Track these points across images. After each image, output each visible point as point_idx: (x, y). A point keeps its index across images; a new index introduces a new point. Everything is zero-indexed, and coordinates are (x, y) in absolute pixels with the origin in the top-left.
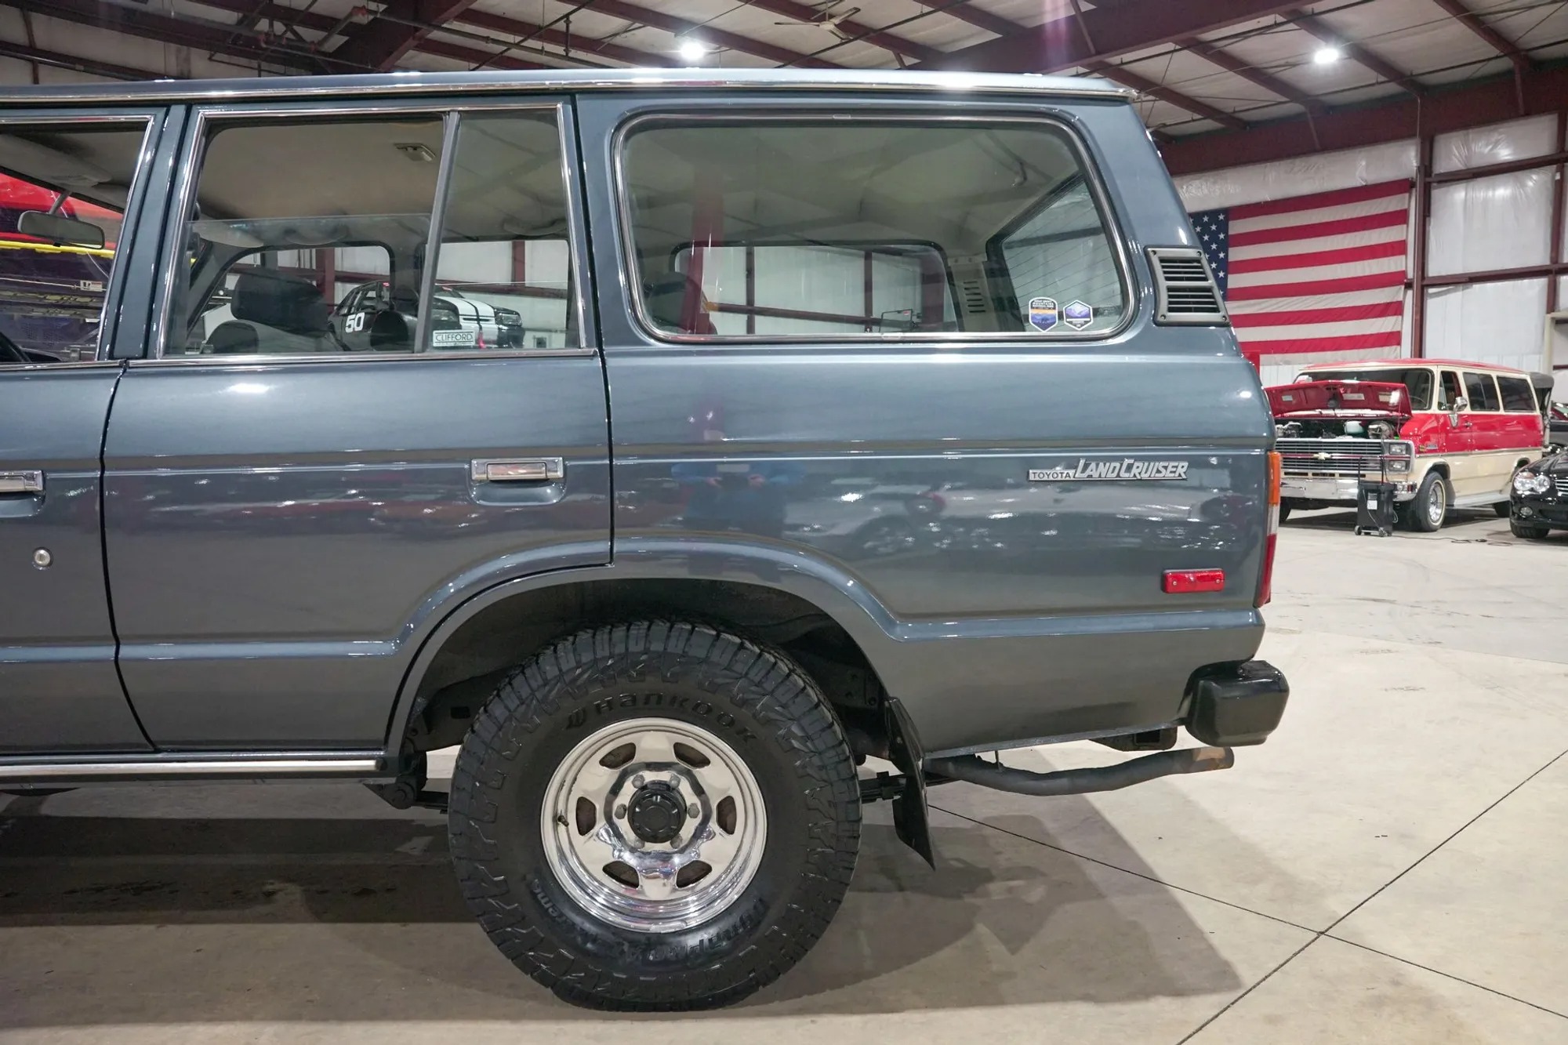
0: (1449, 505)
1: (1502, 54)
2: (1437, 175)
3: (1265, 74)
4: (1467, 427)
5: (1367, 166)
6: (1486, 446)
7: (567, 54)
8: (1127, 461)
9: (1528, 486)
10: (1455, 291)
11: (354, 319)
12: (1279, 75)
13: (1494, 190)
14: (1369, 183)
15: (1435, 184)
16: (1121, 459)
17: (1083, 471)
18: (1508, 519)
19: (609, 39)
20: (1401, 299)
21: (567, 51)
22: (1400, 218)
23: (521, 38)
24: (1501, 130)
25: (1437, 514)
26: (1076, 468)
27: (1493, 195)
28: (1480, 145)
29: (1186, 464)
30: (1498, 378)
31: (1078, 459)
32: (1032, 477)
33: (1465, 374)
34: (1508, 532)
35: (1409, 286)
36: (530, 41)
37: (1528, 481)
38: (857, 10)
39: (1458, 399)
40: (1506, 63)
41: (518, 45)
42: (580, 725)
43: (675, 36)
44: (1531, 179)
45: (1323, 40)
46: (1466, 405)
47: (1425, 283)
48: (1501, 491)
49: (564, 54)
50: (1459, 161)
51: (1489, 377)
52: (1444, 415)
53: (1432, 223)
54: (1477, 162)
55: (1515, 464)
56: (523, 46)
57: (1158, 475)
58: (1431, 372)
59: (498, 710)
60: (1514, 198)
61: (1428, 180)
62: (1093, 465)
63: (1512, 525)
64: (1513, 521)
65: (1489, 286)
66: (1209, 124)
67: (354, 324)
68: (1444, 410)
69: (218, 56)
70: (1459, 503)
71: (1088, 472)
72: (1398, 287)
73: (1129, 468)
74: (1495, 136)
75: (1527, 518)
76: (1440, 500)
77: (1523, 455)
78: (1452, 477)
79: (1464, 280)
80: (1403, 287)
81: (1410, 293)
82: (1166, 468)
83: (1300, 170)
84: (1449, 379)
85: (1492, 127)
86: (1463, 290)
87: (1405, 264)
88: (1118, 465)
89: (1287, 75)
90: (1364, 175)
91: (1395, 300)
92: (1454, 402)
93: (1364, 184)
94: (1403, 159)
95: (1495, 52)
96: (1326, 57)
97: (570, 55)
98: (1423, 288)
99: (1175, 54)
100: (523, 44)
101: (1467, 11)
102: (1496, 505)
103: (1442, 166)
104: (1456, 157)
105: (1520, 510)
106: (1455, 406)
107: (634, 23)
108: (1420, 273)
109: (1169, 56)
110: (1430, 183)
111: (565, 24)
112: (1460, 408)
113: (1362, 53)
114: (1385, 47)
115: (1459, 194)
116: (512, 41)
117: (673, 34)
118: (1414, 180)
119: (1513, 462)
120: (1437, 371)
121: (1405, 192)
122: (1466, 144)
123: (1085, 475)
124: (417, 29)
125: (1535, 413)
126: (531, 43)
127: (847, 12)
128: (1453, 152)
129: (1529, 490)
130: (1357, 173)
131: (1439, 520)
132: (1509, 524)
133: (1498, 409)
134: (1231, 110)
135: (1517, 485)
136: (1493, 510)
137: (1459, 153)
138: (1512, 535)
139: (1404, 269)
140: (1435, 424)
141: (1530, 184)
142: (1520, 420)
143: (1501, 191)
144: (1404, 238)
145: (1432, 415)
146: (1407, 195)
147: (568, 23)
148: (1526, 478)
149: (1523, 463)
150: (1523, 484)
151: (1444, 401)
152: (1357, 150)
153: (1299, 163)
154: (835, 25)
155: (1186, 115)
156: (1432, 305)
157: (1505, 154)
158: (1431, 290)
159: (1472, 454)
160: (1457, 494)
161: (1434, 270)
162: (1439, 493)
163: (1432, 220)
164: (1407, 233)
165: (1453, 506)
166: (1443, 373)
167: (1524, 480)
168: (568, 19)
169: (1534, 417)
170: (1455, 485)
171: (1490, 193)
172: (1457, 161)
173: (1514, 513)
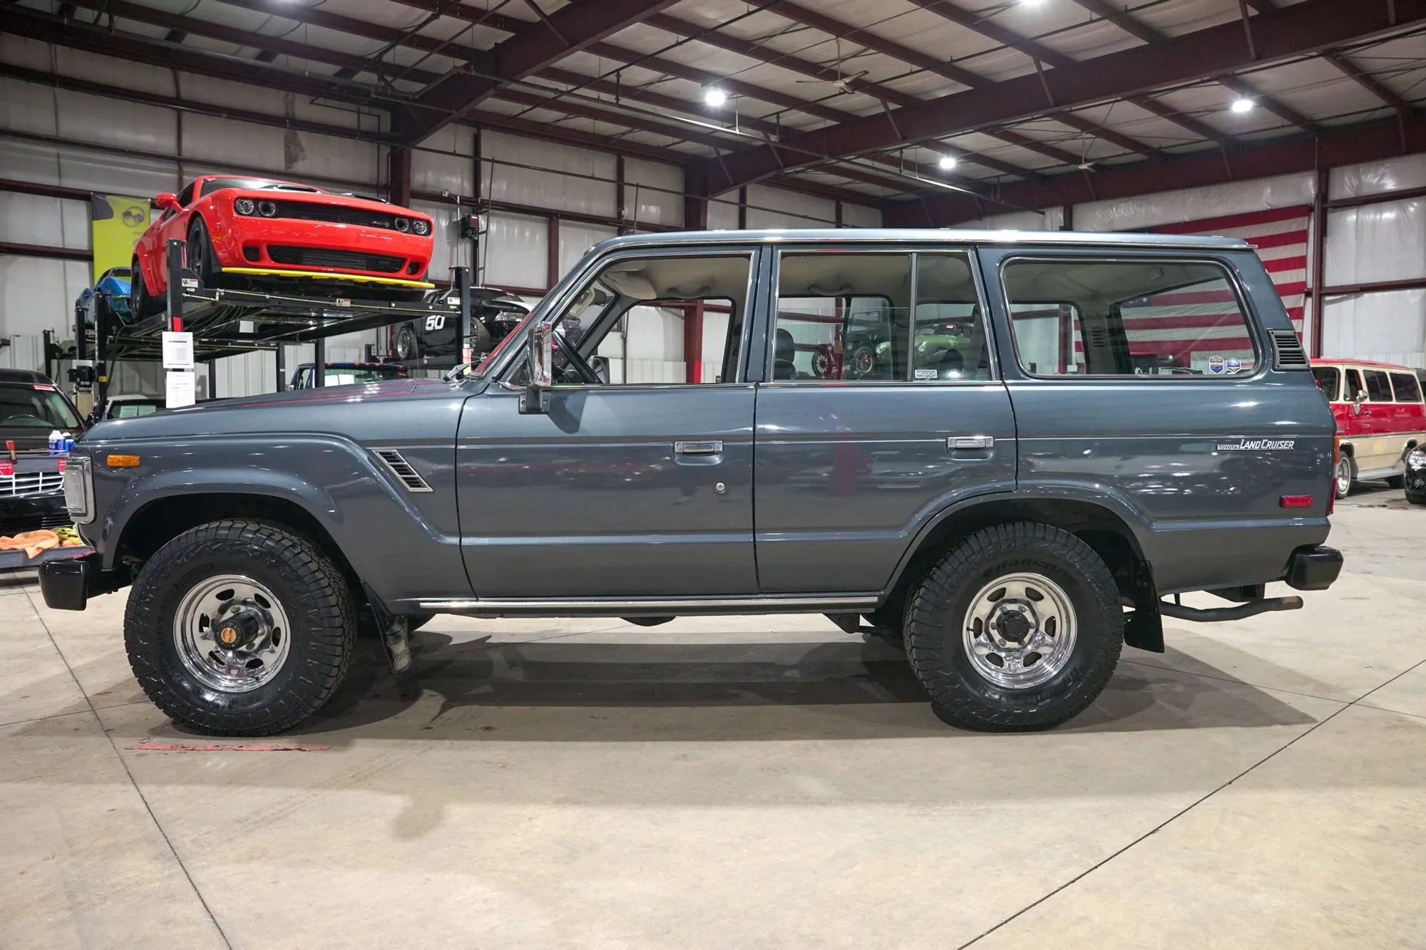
0: (1354, 478)
1: (1388, 105)
2: (1331, 201)
3: (1188, 118)
4: (1367, 414)
5: (1272, 194)
6: (1380, 430)
7: (618, 102)
8: (1264, 441)
9: (1420, 462)
10: (1347, 299)
11: (435, 319)
12: (1201, 119)
13: (1381, 213)
14: (1274, 208)
15: (1330, 209)
16: (1261, 440)
17: (1243, 445)
18: (1403, 490)
19: (644, 87)
20: (1302, 305)
21: (617, 99)
22: (1301, 237)
23: (574, 87)
24: (1388, 165)
25: (1344, 485)
26: (1239, 444)
27: (1381, 218)
28: (1369, 176)
29: (1293, 442)
30: (1391, 374)
31: (1240, 440)
32: (1219, 449)
33: (1364, 371)
34: (1403, 499)
35: (1308, 294)
36: (581, 89)
37: (1420, 458)
38: (866, 72)
39: (1360, 392)
40: (1391, 111)
41: (569, 93)
42: (988, 576)
43: (702, 86)
44: (1413, 206)
45: (1240, 93)
46: (1366, 397)
47: (1323, 292)
48: (1393, 467)
49: (615, 102)
50: (1350, 189)
51: (1384, 374)
52: (1349, 406)
53: (1328, 241)
54: (1366, 191)
55: (1406, 445)
56: (574, 94)
57: (1280, 448)
58: (1338, 370)
59: (947, 568)
60: (1397, 221)
61: (1325, 206)
62: (1248, 443)
63: (1407, 494)
64: (1408, 490)
65: (1378, 295)
66: (1139, 157)
67: (434, 323)
68: (1349, 400)
69: (321, 101)
70: (1361, 476)
71: (1246, 446)
72: (1298, 296)
73: (1266, 444)
74: (1381, 170)
75: (1419, 488)
76: (1346, 474)
77: (1412, 437)
78: (1356, 455)
79: (1357, 290)
80: (1303, 295)
81: (1309, 300)
82: (1283, 444)
83: (1214, 196)
84: (1352, 375)
85: (1380, 162)
86: (1355, 298)
87: (1305, 275)
88: (1260, 442)
89: (1207, 119)
90: (1270, 201)
91: (1297, 306)
92: (1357, 394)
93: (1270, 208)
94: (1304, 188)
95: (1382, 102)
96: (1242, 106)
97: (620, 103)
98: (1321, 296)
99: (1116, 104)
100: (573, 92)
101: (1361, 72)
102: (1389, 479)
103: (1337, 193)
104: (1348, 186)
105: (1414, 482)
106: (1358, 398)
107: (667, 75)
108: (1318, 283)
109: (1111, 105)
110: (1327, 208)
111: (616, 78)
112: (1362, 399)
113: (1271, 103)
114: (1289, 98)
115: (1351, 217)
116: (565, 90)
117: (700, 84)
118: (1313, 205)
119: (1404, 442)
120: (1342, 369)
121: (1304, 215)
122: (1358, 176)
123: (1244, 448)
124: (497, 83)
125: (1420, 403)
126: (582, 91)
127: (858, 73)
128: (1346, 183)
129: (1422, 466)
130: (1264, 200)
131: (1345, 490)
132: (1404, 493)
133: (1391, 399)
134: (1158, 146)
135: (1411, 461)
136: (1387, 483)
137: (1351, 183)
138: (1407, 502)
139: (1304, 280)
140: (1340, 412)
141: (1412, 209)
142: (1408, 408)
143: (1388, 215)
144: (1304, 254)
145: (1339, 405)
146: (1307, 218)
147: (618, 76)
148: (1418, 455)
149: (1412, 445)
150: (1416, 461)
151: (1349, 393)
152: (1263, 180)
153: (1214, 190)
154: (846, 83)
155: (1120, 150)
156: (1329, 310)
157: (1390, 185)
158: (1328, 298)
159: (1371, 436)
160: (1360, 469)
161: (1331, 280)
162: (1345, 468)
163: (1328, 239)
164: (1308, 250)
165: (1356, 478)
166: (1348, 371)
167: (1417, 457)
168: (618, 73)
169: (1419, 406)
170: (1358, 462)
171: (1378, 217)
172: (1348, 189)
173: (1408, 484)
